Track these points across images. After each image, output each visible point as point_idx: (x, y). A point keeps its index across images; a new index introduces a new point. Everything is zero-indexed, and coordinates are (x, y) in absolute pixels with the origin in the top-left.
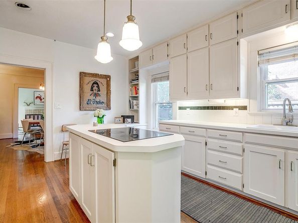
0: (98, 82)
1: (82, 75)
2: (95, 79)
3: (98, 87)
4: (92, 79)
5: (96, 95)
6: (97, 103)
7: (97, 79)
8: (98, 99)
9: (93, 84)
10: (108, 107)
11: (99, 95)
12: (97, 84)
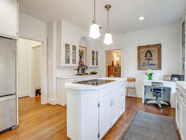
0: (150, 51)
1: (139, 48)
2: (148, 49)
3: (151, 54)
4: (146, 49)
5: (149, 60)
6: (150, 65)
7: (150, 49)
8: (150, 62)
9: (147, 52)
10: (160, 68)
11: (152, 59)
12: (150, 52)
